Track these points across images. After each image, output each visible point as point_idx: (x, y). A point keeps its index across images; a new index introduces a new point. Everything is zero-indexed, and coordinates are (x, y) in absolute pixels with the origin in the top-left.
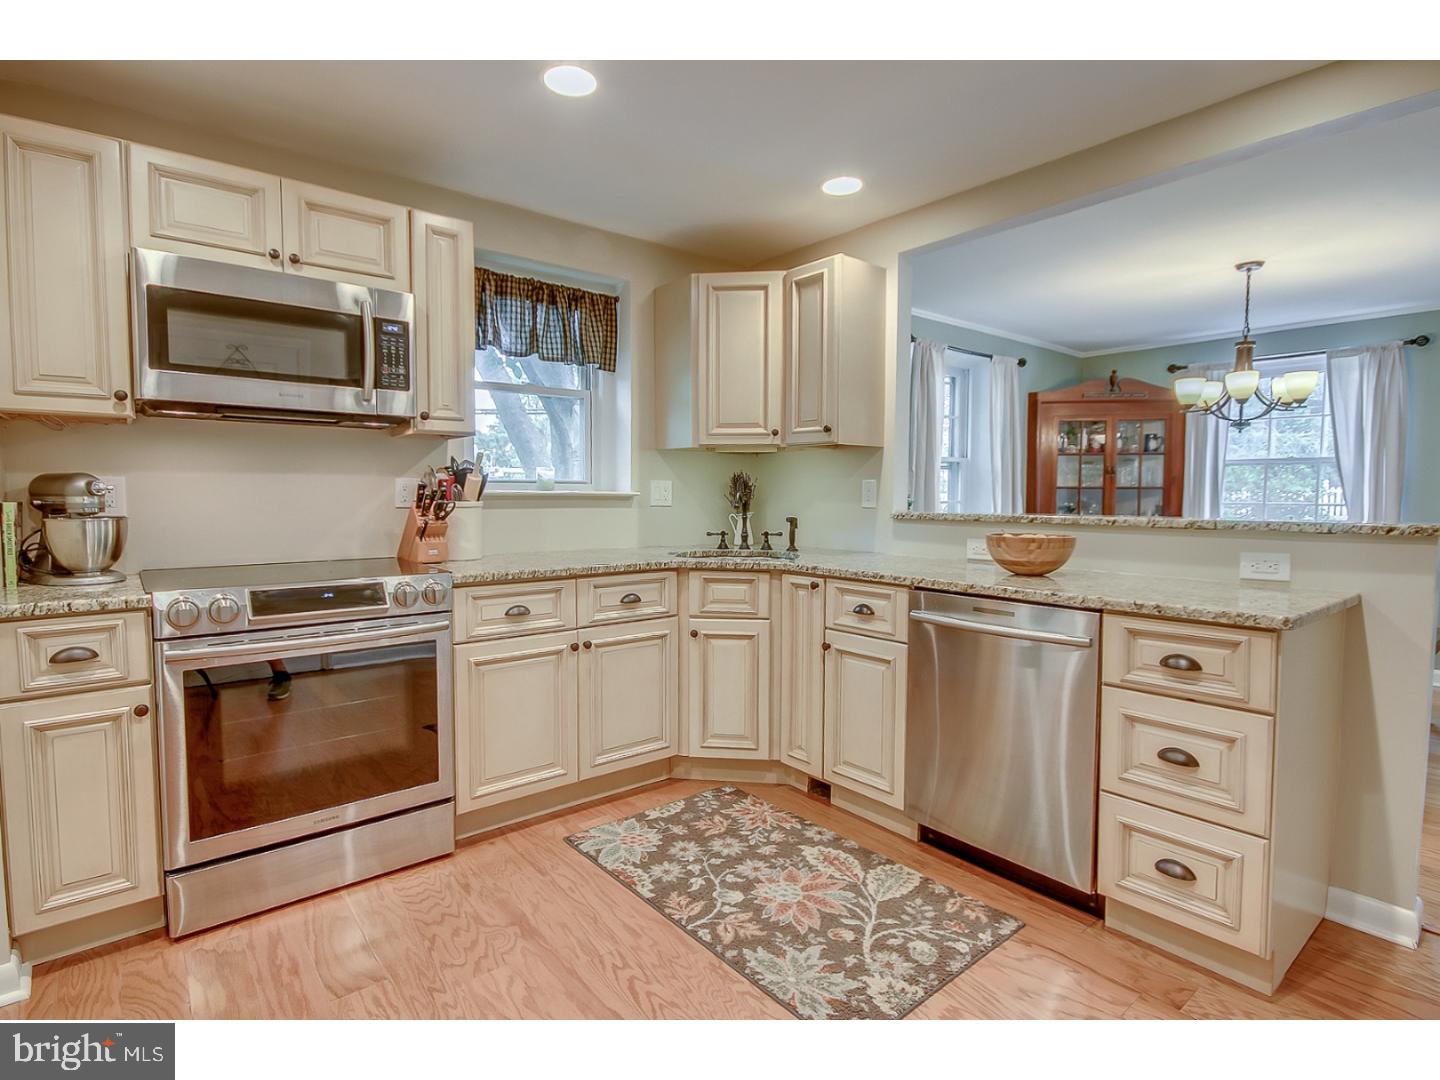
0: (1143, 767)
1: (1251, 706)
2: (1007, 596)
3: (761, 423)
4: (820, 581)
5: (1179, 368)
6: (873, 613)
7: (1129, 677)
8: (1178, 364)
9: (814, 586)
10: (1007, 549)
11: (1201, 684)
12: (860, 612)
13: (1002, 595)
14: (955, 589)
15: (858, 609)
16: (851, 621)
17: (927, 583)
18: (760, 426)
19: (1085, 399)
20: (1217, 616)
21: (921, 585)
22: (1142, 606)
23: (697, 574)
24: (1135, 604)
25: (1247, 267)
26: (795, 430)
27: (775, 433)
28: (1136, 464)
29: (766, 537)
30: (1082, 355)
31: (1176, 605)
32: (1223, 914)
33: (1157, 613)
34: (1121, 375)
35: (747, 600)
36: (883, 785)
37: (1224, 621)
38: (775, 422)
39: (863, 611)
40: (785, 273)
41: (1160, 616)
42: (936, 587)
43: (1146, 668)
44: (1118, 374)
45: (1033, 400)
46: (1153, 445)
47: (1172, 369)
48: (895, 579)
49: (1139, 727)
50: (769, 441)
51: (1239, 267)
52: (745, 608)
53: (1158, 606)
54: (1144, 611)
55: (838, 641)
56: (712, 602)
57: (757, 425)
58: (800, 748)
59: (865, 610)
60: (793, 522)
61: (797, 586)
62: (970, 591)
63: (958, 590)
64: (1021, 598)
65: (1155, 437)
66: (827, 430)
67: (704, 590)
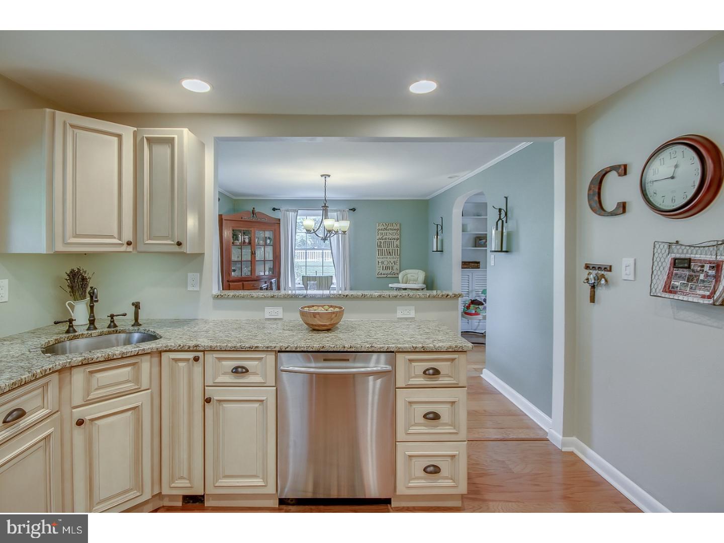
0: (416, 424)
1: (460, 385)
2: (345, 350)
3: (116, 235)
4: (200, 354)
5: (277, 209)
6: (247, 371)
7: (410, 383)
8: (276, 208)
9: (196, 359)
10: (319, 318)
11: (440, 379)
12: (236, 372)
13: (343, 350)
14: (311, 350)
15: (234, 371)
16: (229, 379)
17: (292, 348)
18: (115, 238)
19: (243, 219)
20: (448, 348)
21: (287, 350)
22: (416, 347)
23: (82, 369)
24: (413, 347)
25: (326, 176)
26: (147, 242)
27: (129, 243)
28: (263, 249)
29: (112, 318)
30: (235, 198)
31: (430, 345)
32: (451, 481)
33: (423, 350)
34: (257, 210)
35: (130, 379)
36: (258, 482)
37: (450, 350)
38: (128, 235)
39: (239, 371)
40: (136, 129)
41: (425, 351)
42: (298, 350)
43: (416, 376)
44: (255, 209)
45: (220, 217)
46: (268, 241)
47: (274, 209)
48: (268, 347)
49: (414, 406)
50: (123, 248)
51: (322, 176)
52: (130, 386)
53: (423, 347)
54: (417, 350)
55: (216, 394)
56: (96, 389)
57: (112, 237)
58: (182, 478)
59: (240, 370)
60: (137, 306)
61: (176, 360)
62: (322, 350)
63: (314, 350)
64: (354, 350)
65: (269, 238)
66: (179, 244)
67: (88, 382)
